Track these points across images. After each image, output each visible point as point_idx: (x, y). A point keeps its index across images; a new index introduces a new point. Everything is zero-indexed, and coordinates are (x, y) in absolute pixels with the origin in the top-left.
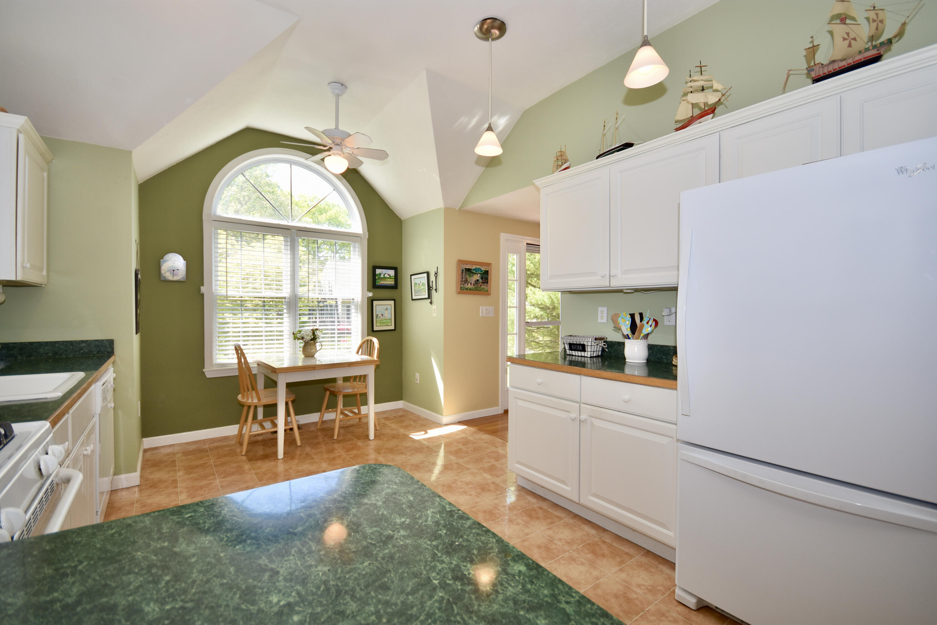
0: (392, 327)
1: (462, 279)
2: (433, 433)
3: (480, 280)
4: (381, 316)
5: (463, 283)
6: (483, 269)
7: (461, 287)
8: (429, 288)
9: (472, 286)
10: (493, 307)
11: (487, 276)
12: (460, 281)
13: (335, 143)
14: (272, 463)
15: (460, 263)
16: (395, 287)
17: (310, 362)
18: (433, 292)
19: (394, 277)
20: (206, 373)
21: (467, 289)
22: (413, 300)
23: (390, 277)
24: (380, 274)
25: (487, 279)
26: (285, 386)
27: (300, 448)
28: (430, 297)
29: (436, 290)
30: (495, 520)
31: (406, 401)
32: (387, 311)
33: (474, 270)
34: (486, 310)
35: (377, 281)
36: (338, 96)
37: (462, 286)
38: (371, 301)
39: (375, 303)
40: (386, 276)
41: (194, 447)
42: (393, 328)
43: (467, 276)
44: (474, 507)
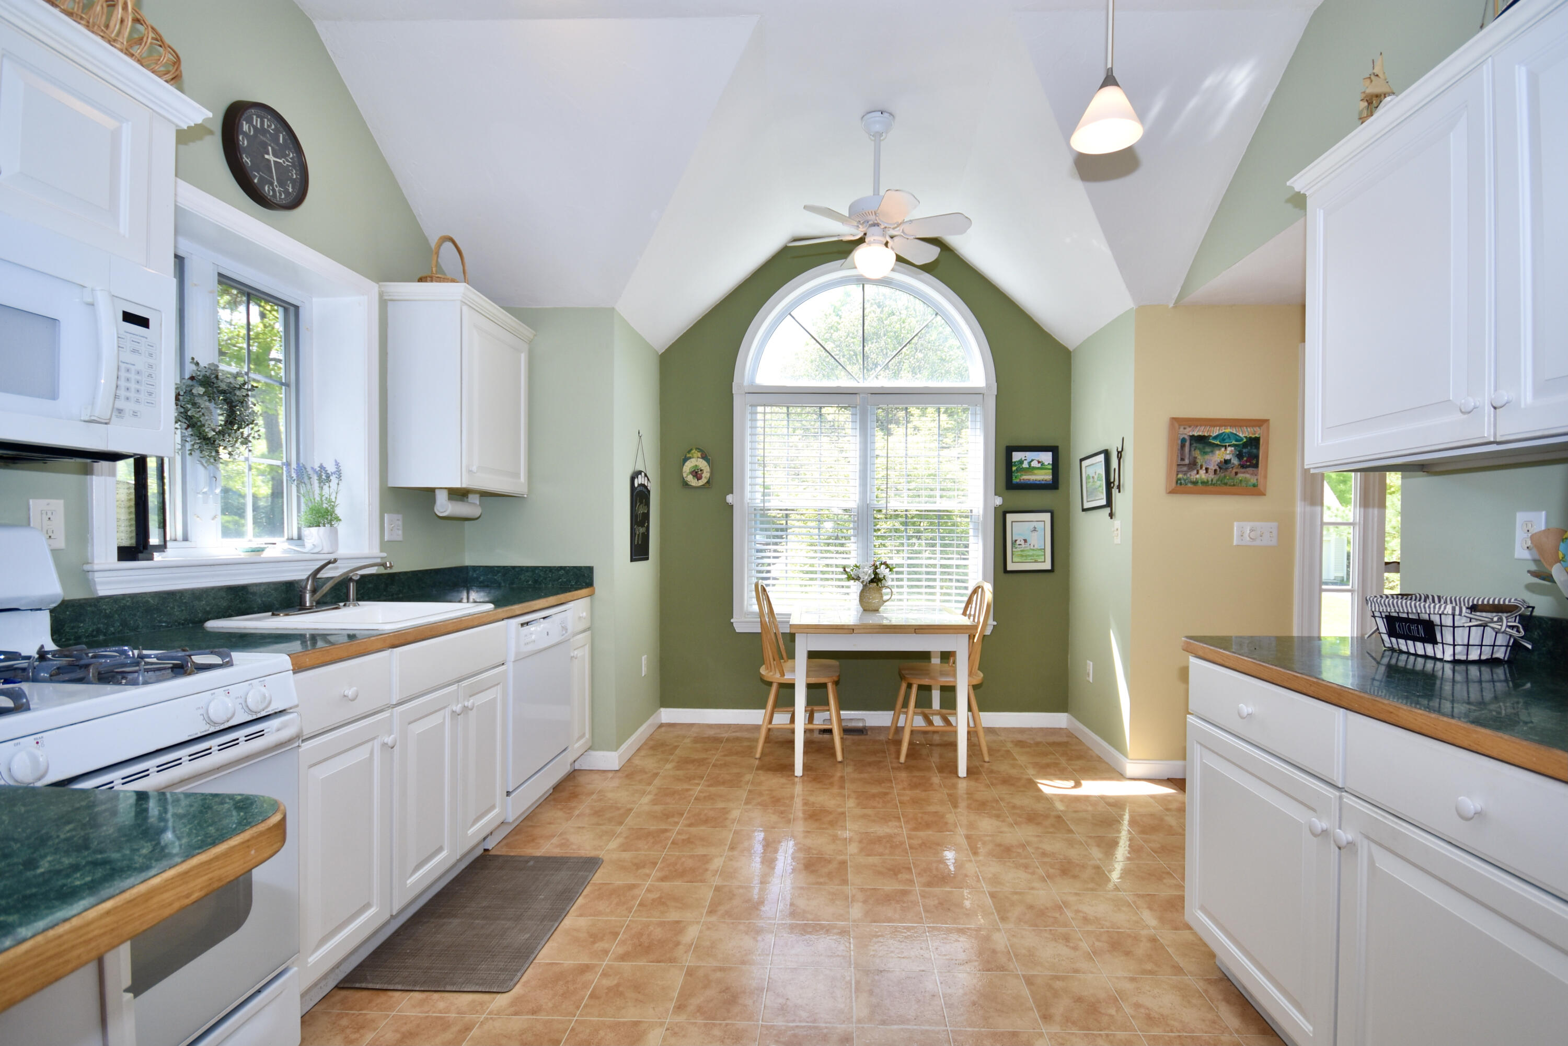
0: (1047, 566)
1: (1182, 459)
2: (1092, 788)
3: (1235, 461)
4: (1023, 542)
5: (1185, 469)
6: (1244, 433)
7: (1180, 479)
8: (1109, 485)
9: (1211, 476)
10: (1275, 524)
11: (1255, 451)
12: (1175, 468)
13: (870, 223)
14: (783, 780)
15: (1176, 425)
16: (1054, 485)
17: (872, 620)
18: (1115, 491)
19: (1050, 467)
20: (735, 625)
21: (1195, 483)
22: (1084, 510)
23: (1042, 466)
24: (1021, 462)
25: (1257, 457)
26: (805, 655)
27: (839, 766)
28: (1109, 503)
29: (1119, 487)
30: (1089, 1029)
31: (1072, 715)
32: (1035, 534)
33: (1216, 438)
34: (1252, 530)
35: (1015, 474)
36: (877, 137)
37: (1180, 476)
38: (1001, 515)
39: (1010, 517)
40: (1035, 464)
41: (711, 733)
42: (1049, 567)
43: (1197, 453)
44: (1063, 979)
